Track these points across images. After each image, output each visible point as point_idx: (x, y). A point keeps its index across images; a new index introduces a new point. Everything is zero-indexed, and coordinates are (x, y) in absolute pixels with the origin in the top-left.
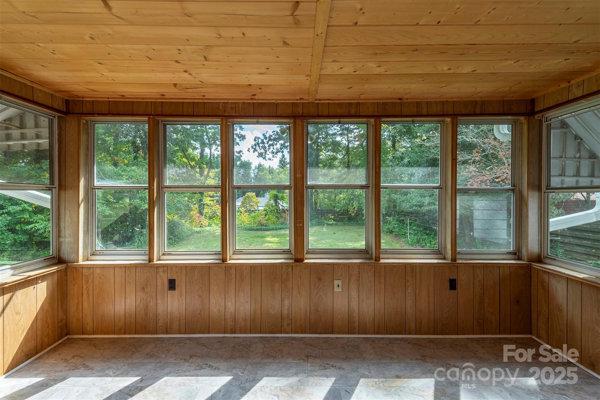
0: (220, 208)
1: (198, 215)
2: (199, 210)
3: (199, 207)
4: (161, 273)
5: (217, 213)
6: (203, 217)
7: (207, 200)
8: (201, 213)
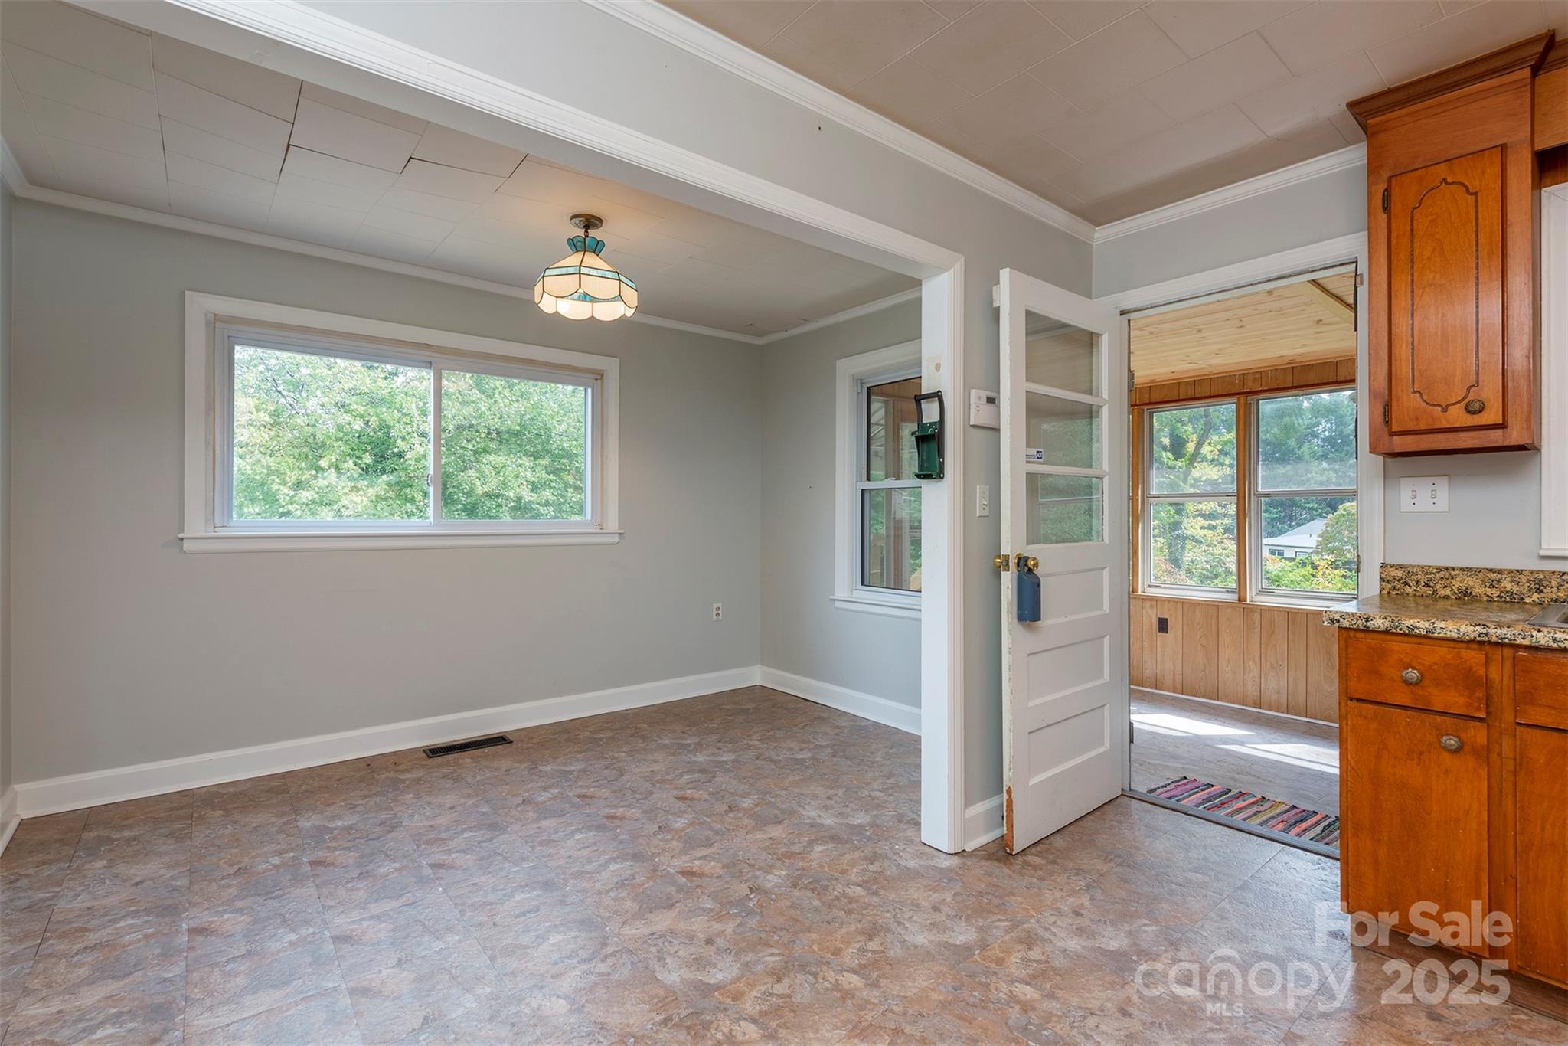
0: (1234, 547)
1: (1169, 566)
2: (1171, 553)
3: (1170, 546)
4: (1148, 609)
5: (1228, 564)
6: (1183, 572)
7: (1193, 527)
8: (1175, 562)
